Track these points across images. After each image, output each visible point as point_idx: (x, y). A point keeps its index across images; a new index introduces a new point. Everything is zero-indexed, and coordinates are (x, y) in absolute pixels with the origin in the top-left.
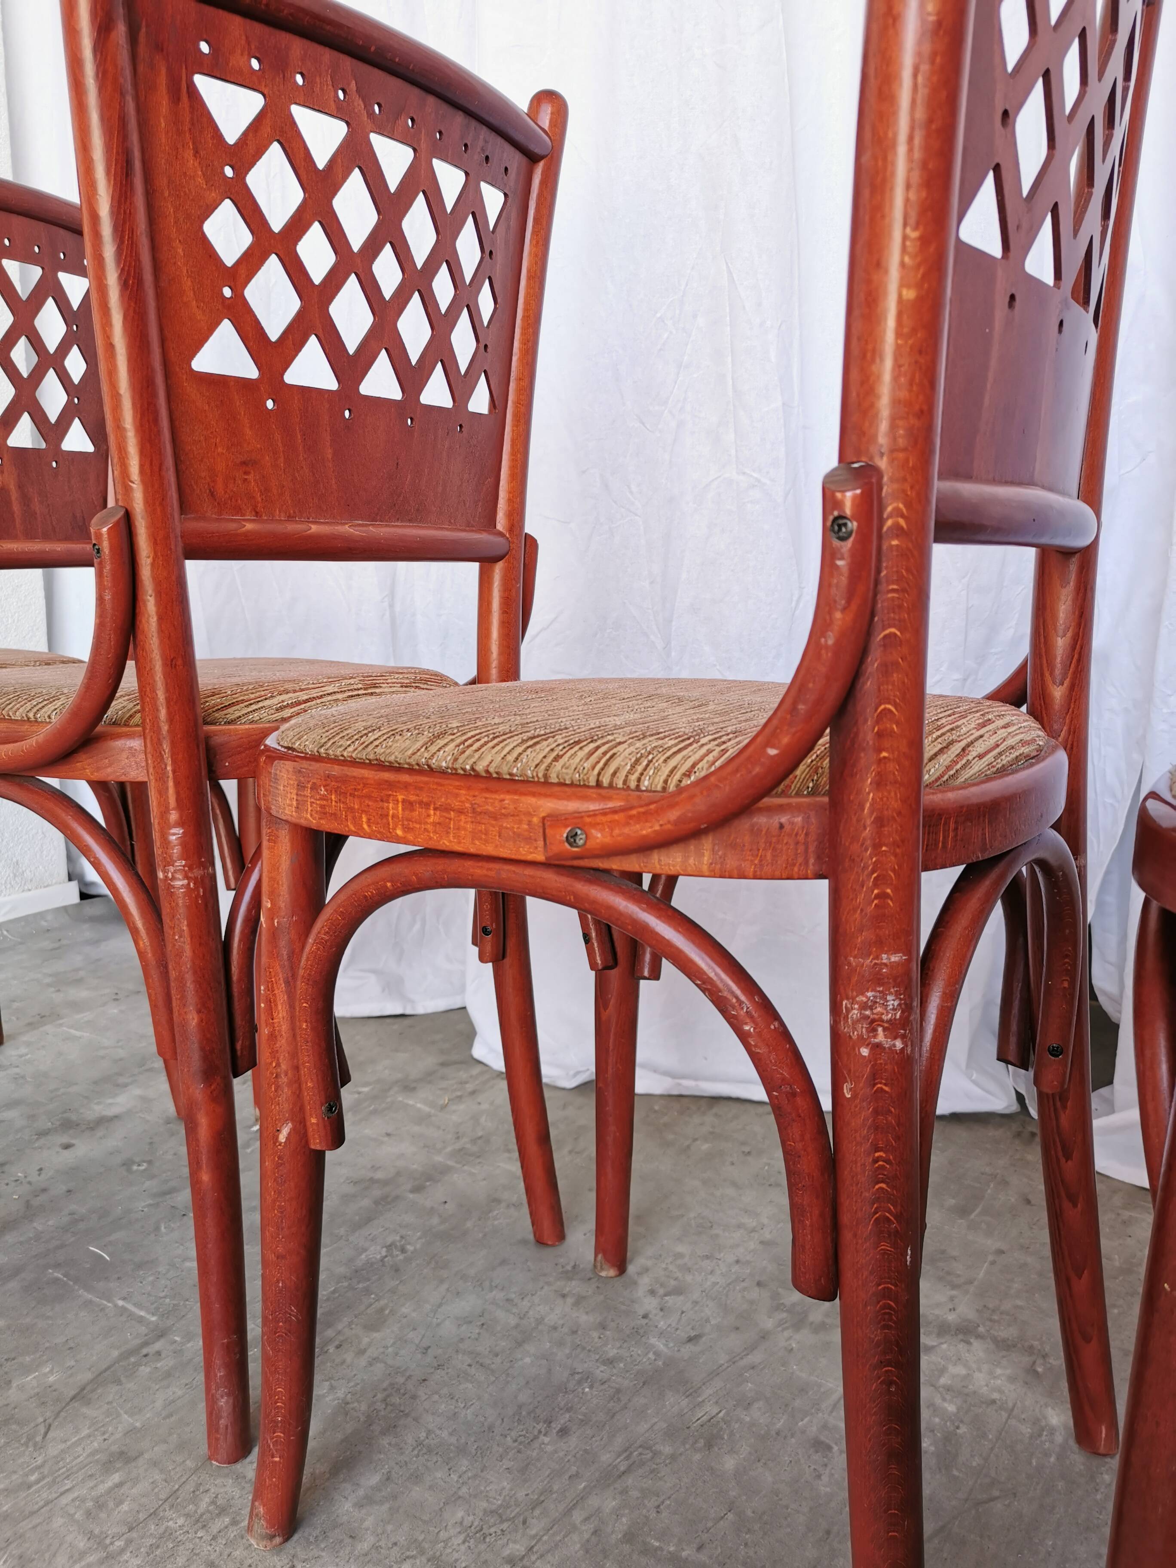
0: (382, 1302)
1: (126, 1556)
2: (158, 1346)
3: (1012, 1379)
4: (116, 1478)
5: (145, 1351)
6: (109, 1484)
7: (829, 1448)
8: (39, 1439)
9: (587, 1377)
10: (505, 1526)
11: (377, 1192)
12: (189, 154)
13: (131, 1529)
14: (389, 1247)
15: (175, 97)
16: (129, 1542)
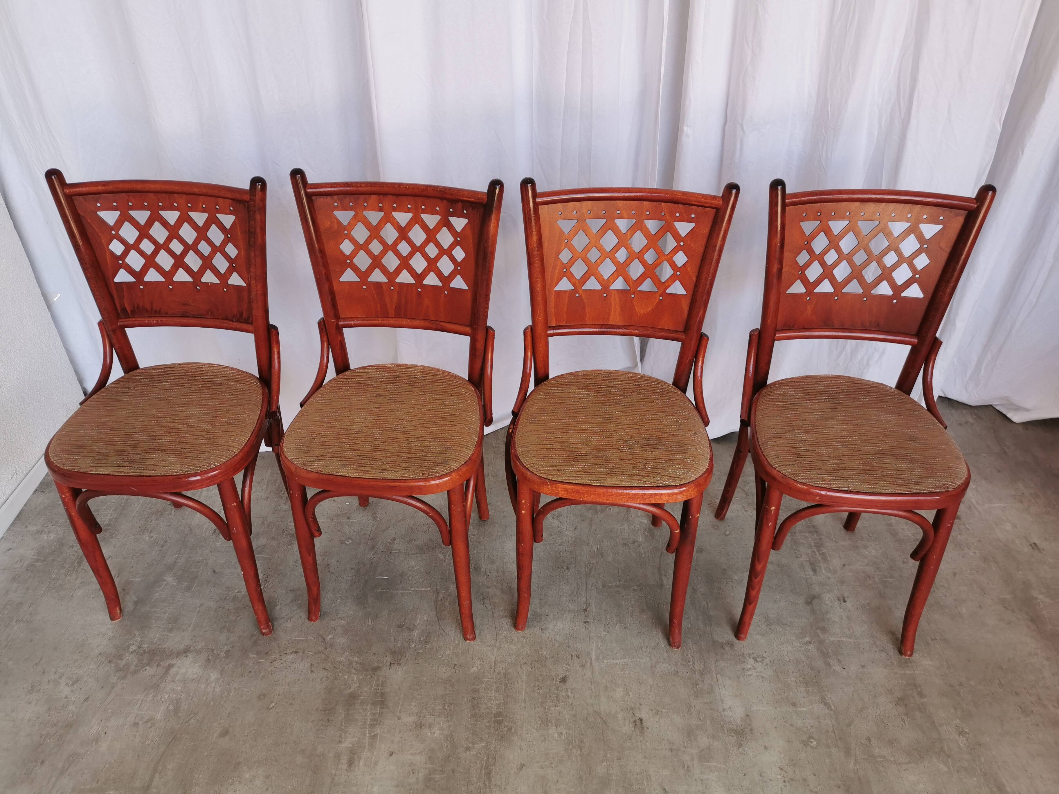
0: (487, 554)
1: (503, 645)
5: (440, 599)
7: (628, 544)
8: (444, 633)
10: (576, 596)
13: (496, 640)
16: (499, 642)
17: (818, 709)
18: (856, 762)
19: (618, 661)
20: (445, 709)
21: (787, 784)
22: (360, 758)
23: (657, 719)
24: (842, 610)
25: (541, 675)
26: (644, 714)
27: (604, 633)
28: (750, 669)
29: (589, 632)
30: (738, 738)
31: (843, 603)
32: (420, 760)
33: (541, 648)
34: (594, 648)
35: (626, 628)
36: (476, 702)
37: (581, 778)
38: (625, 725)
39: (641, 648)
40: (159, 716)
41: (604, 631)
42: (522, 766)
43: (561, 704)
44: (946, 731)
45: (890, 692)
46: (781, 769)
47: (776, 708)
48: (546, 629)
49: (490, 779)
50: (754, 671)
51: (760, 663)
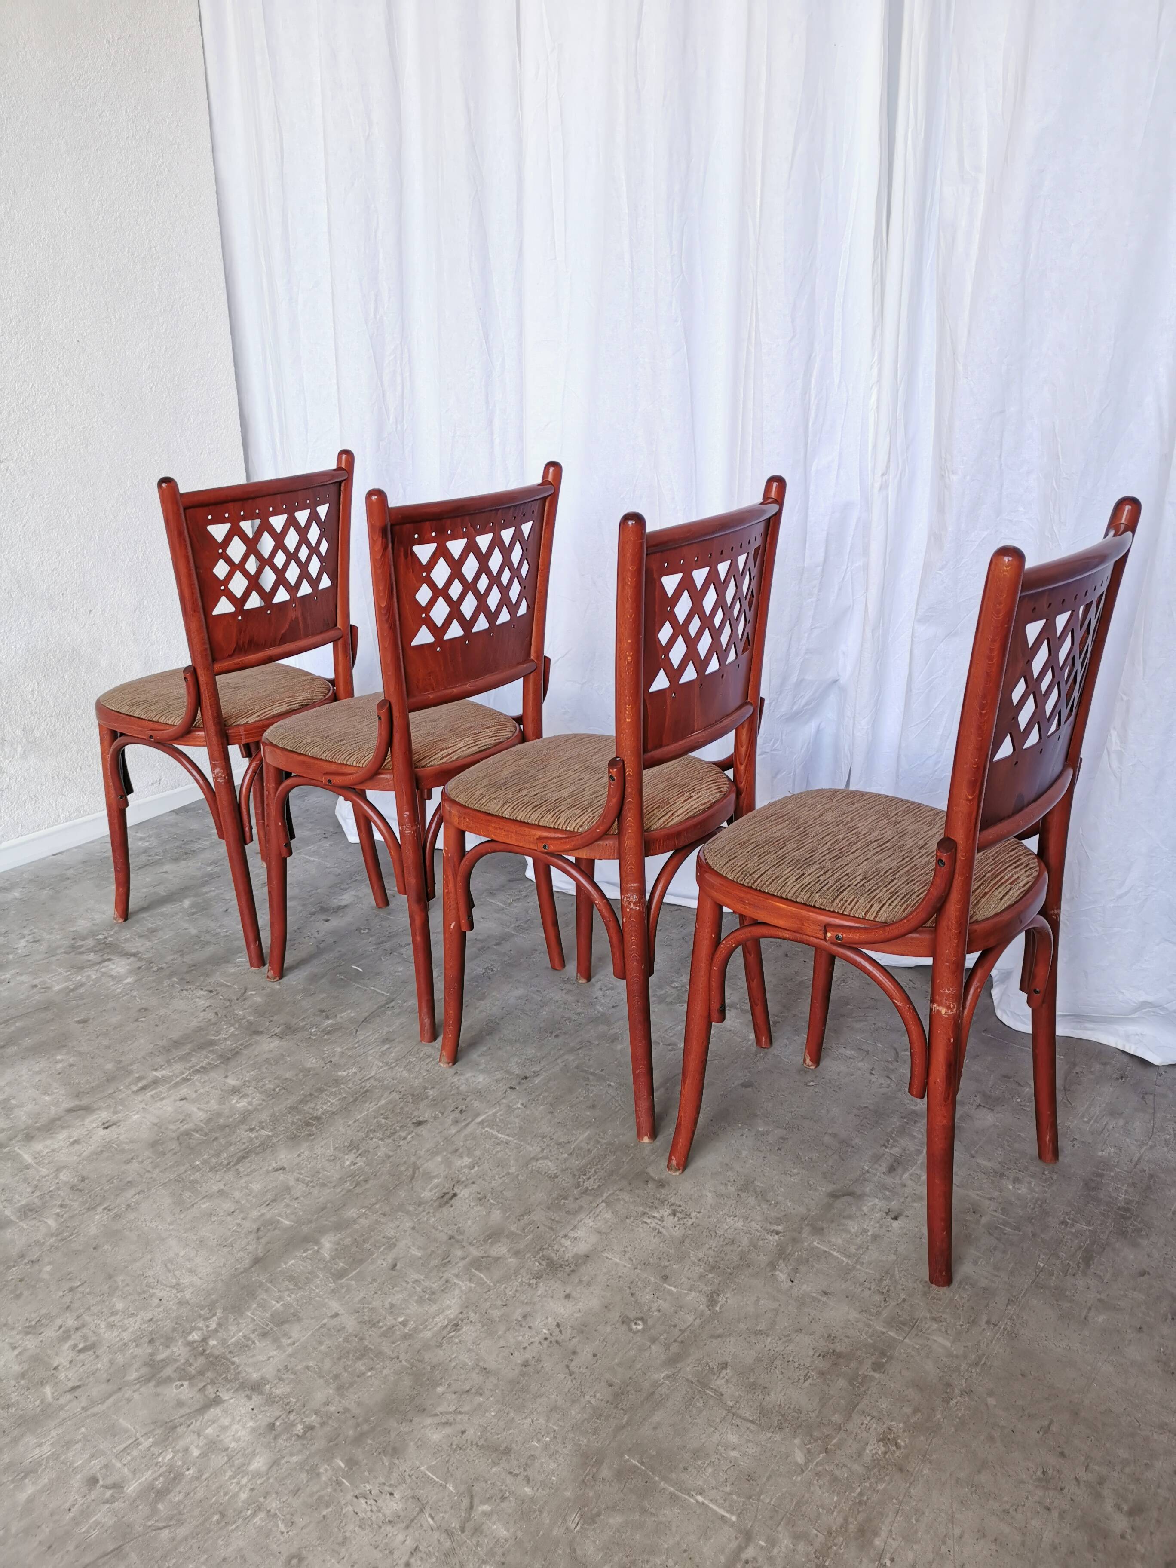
0: (484, 991)
2: (392, 1004)
3: (741, 1023)
4: (387, 1046)
5: (387, 1006)
6: (385, 1048)
8: (354, 1034)
9: (569, 1019)
10: (533, 1063)
11: (479, 945)
12: (411, 573)
14: (486, 969)
15: (406, 557)
17: (695, 1299)
18: (672, 1377)
19: (500, 1135)
20: (274, 1090)
21: (545, 1343)
22: (155, 1088)
23: (472, 1204)
24: (877, 1225)
25: (402, 1108)
26: (463, 1193)
27: (519, 1106)
28: (654, 1217)
29: (504, 1098)
30: (545, 1270)
31: (889, 1219)
32: (201, 1115)
33: (433, 1088)
34: (490, 1113)
35: (552, 1113)
36: (308, 1099)
37: (325, 1208)
38: (430, 1191)
39: (544, 1137)
40: (57, 988)
41: (522, 1104)
42: (283, 1169)
43: (390, 1141)
44: (862, 1424)
45: (831, 1338)
46: (558, 1325)
47: (635, 1268)
48: (462, 1074)
49: (238, 1162)
50: (657, 1221)
51: (676, 1219)
